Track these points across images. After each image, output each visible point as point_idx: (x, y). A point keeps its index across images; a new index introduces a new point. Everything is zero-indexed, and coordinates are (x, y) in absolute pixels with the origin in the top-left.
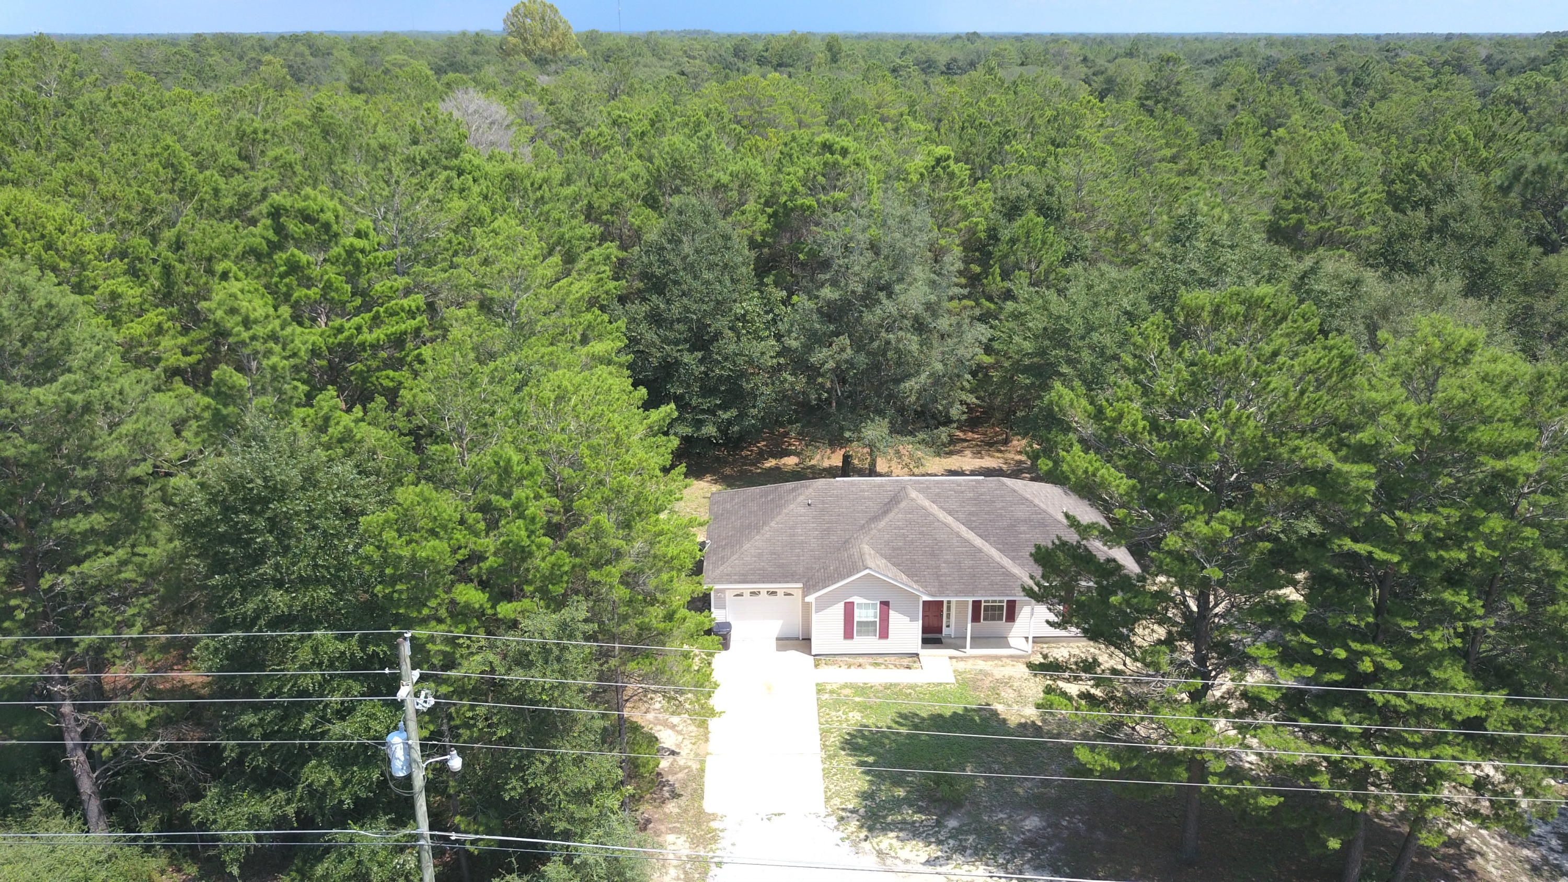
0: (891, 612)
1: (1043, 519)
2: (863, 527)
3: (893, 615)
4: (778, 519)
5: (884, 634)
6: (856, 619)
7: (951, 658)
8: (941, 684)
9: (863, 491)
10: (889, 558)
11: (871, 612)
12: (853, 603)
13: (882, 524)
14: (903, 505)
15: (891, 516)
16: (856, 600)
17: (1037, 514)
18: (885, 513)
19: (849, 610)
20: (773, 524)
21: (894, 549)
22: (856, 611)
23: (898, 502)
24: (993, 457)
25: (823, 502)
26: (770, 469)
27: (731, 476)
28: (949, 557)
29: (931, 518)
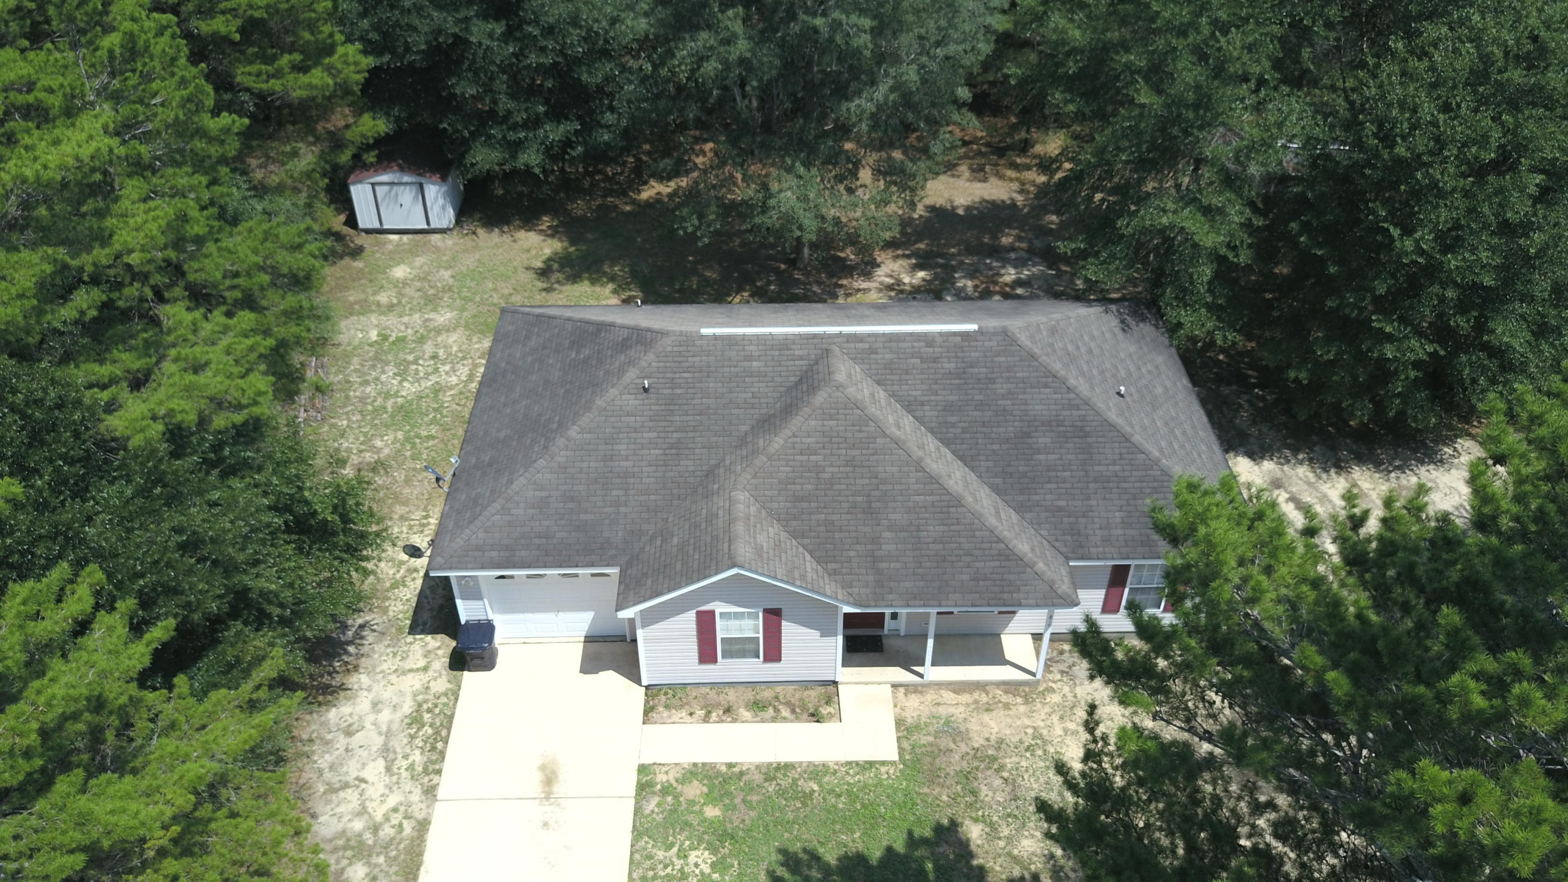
0: (784, 623)
1: (1083, 419)
2: (742, 441)
3: (789, 630)
4: (584, 421)
5: (773, 653)
6: (720, 635)
7: (895, 686)
8: (871, 764)
9: (749, 358)
10: (783, 519)
11: (748, 623)
12: (712, 613)
13: (778, 442)
14: (820, 398)
15: (795, 422)
16: (719, 607)
17: (1072, 406)
18: (788, 411)
19: (706, 623)
20: (573, 432)
21: (797, 499)
22: (719, 623)
23: (813, 390)
24: (1001, 177)
25: (673, 385)
26: (649, 205)
27: (582, 220)
28: (898, 517)
29: (872, 428)
